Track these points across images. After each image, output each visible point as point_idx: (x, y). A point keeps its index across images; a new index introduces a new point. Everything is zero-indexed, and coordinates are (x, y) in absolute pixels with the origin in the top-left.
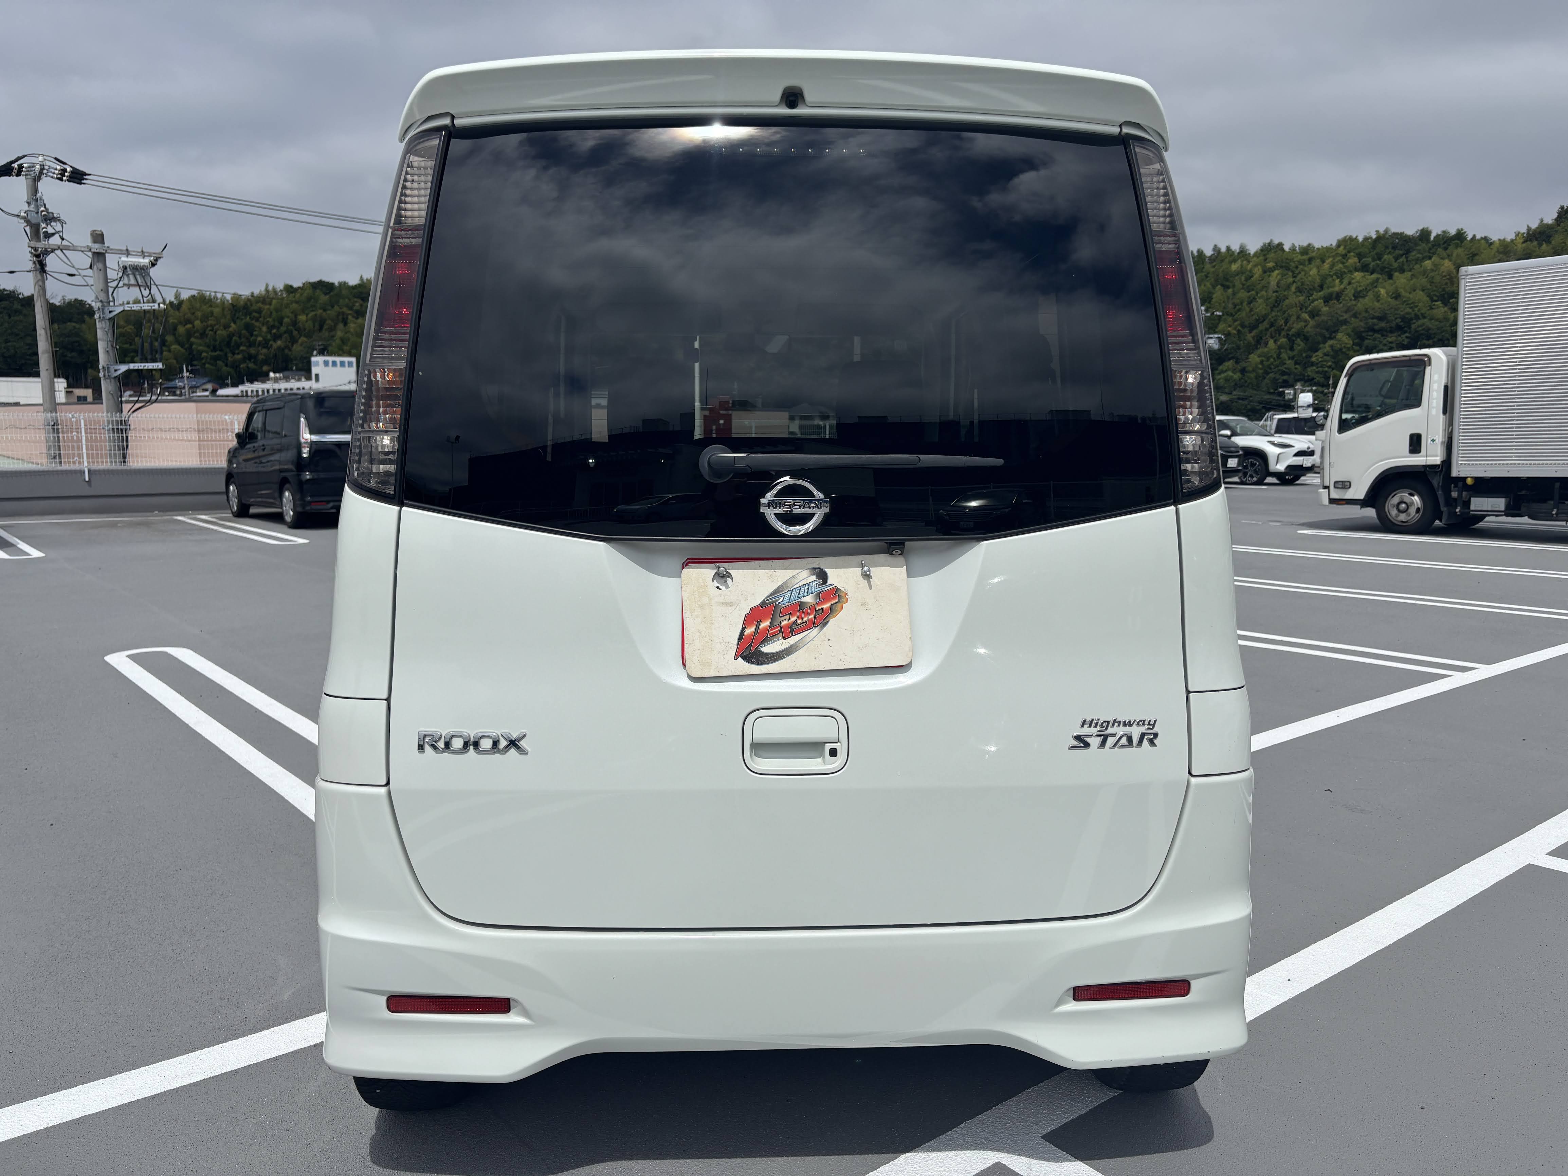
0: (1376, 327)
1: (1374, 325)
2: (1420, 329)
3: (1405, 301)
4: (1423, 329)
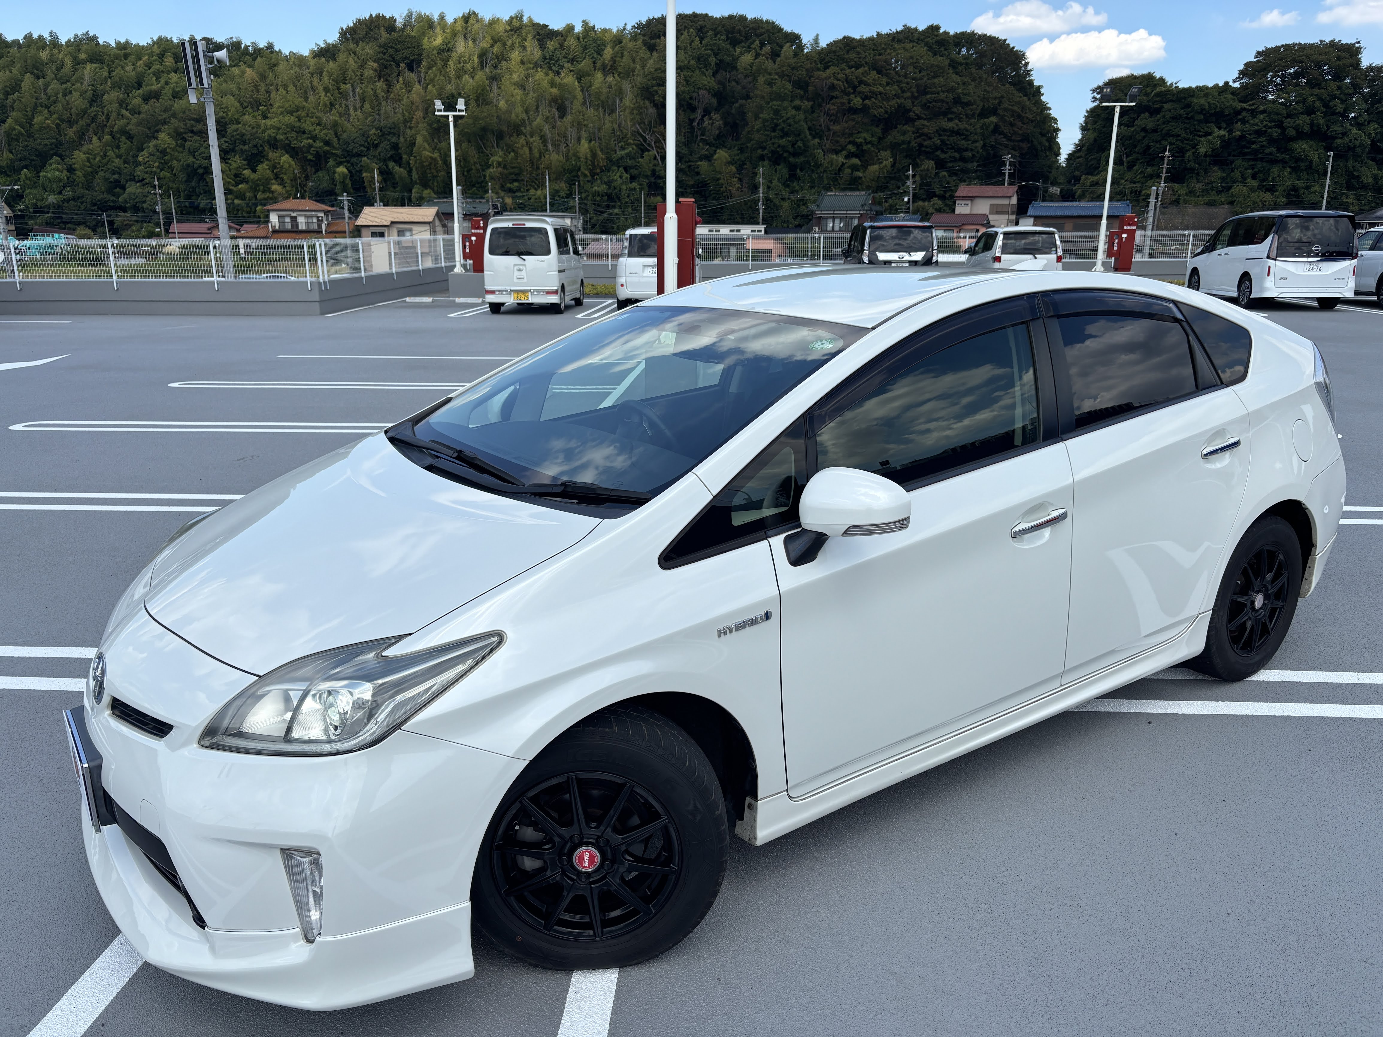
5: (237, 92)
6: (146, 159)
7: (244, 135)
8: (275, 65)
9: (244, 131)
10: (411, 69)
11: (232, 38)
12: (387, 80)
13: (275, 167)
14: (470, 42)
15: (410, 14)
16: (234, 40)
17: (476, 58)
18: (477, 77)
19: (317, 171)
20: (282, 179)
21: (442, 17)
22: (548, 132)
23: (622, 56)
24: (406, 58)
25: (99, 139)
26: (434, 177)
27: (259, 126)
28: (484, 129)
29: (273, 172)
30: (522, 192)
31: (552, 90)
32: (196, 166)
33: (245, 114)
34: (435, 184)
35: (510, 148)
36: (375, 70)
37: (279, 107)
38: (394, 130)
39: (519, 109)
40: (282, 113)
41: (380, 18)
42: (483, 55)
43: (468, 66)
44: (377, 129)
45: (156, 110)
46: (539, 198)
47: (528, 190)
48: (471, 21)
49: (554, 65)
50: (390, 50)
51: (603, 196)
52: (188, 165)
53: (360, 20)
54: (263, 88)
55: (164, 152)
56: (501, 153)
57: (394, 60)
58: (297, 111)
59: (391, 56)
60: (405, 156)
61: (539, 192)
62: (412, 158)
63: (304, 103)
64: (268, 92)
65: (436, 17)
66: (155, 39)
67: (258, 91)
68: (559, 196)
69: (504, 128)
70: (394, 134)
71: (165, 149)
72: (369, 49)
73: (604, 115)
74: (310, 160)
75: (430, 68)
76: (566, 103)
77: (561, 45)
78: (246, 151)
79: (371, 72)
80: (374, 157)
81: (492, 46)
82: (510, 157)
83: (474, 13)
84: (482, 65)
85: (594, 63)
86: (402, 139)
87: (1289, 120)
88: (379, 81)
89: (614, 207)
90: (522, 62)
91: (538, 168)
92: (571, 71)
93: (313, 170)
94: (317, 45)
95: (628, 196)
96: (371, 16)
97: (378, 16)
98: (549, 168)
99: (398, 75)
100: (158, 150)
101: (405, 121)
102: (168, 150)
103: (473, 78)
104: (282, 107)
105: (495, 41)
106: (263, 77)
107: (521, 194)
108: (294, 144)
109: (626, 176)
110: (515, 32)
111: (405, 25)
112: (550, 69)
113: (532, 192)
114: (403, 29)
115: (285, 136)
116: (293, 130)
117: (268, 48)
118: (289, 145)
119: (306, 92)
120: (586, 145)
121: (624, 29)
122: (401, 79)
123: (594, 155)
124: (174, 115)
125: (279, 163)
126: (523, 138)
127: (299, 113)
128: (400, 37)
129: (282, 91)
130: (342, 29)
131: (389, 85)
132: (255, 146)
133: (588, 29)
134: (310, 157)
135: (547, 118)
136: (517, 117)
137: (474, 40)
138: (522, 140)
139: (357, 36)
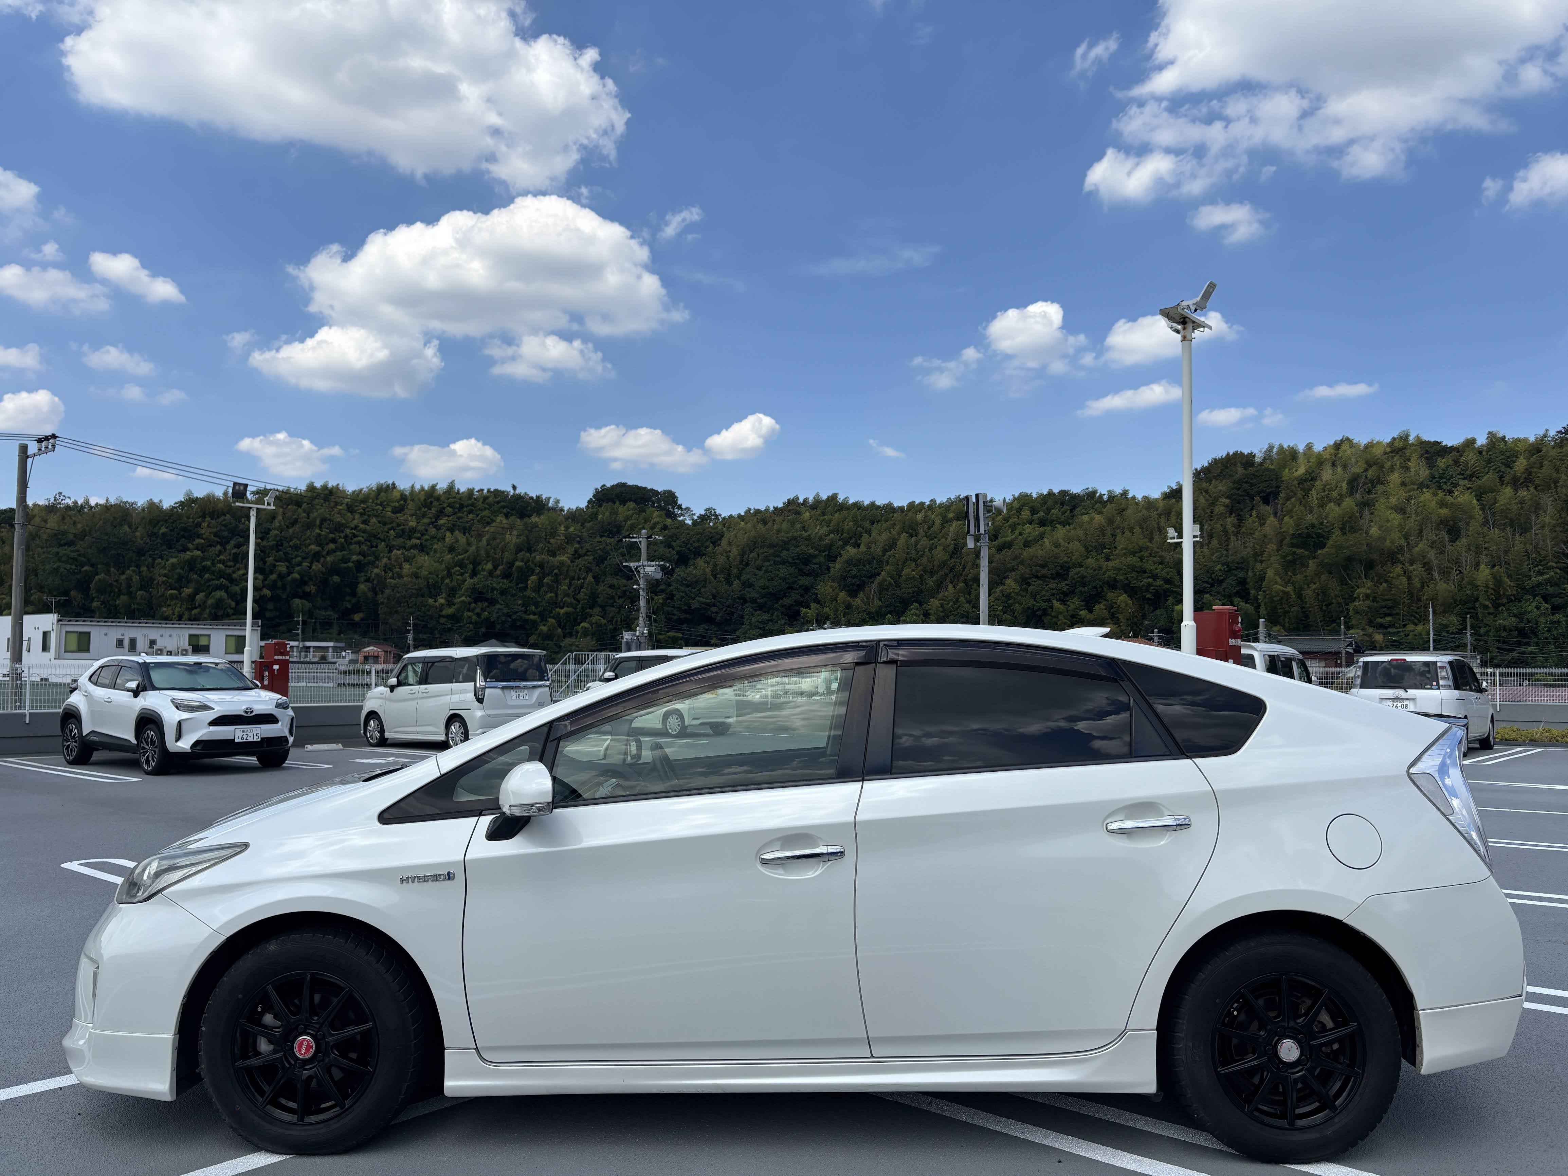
0: (1039, 574)
1: (1037, 571)
2: (1076, 576)
3: (1064, 550)
4: (1079, 577)
5: (1084, 538)
7: (1085, 577)
8: (1124, 510)
9: (1085, 574)
10: (1266, 501)
11: (1088, 489)
12: (1239, 515)
13: (1112, 607)
14: (1339, 469)
15: (1271, 447)
16: (1090, 490)
17: (1344, 485)
18: (1344, 504)
19: (1155, 609)
20: (1118, 619)
21: (1309, 447)
22: (1433, 558)
23: (1541, 466)
24: (1262, 491)
25: (954, 587)
26: (1286, 612)
27: (1100, 568)
28: (1350, 559)
29: (1109, 612)
30: (1397, 628)
31: (1440, 510)
32: (1035, 608)
33: (1088, 558)
34: (1287, 620)
35: (1382, 578)
36: (1227, 506)
37: (1123, 549)
38: (1243, 565)
39: (1396, 535)
40: (1125, 554)
41: (1238, 455)
42: (1353, 483)
43: (1335, 494)
44: (1223, 564)
45: (1007, 559)
46: (1420, 634)
47: (1405, 626)
48: (1343, 448)
49: (1446, 483)
50: (1245, 485)
51: (1511, 631)
52: (1028, 608)
53: (1216, 459)
54: (1109, 532)
56: (1369, 584)
57: (1248, 495)
58: (1141, 551)
59: (1245, 491)
60: (1252, 592)
61: (1420, 628)
62: (1260, 593)
63: (1148, 544)
64: (1114, 536)
65: (1301, 448)
66: (1016, 495)
67: (1104, 535)
68: (1448, 632)
69: (1376, 557)
70: (1242, 569)
71: (1010, 594)
72: (1222, 486)
73: (1514, 535)
74: (1148, 598)
75: (1288, 499)
76: (1460, 524)
77: (1456, 462)
78: (1085, 592)
79: (1222, 508)
80: (1218, 593)
81: (1366, 470)
82: (1381, 588)
83: (1348, 439)
84: (1352, 491)
85: (1501, 477)
86: (1250, 574)
88: (1230, 517)
89: (1528, 644)
90: (1403, 484)
91: (1419, 600)
92: (1468, 488)
93: (1152, 608)
94: (1169, 487)
95: (1549, 631)
96: (1228, 455)
97: (1236, 454)
98: (1434, 599)
99: (1252, 509)
101: (1256, 555)
103: (1339, 505)
104: (1125, 549)
105: (1369, 464)
106: (1110, 522)
107: (1395, 630)
108: (1134, 583)
109: (1544, 605)
110: (1397, 453)
111: (1264, 459)
112: (1440, 488)
113: (1411, 627)
114: (1261, 464)
115: (1125, 576)
116: (1133, 570)
117: (1122, 495)
118: (1128, 585)
119: (1151, 533)
120: (1487, 571)
121: (1545, 436)
122: (1254, 513)
123: (1498, 582)
124: (1022, 563)
125: (1116, 603)
126: (1401, 566)
127: (1142, 553)
128: (1257, 471)
129: (1128, 533)
130: (1196, 470)
131: (1241, 519)
132: (1095, 587)
133: (1495, 440)
134: (1148, 596)
135: (1434, 542)
136: (1392, 542)
137: (1345, 467)
138: (1398, 569)
139: (1211, 475)
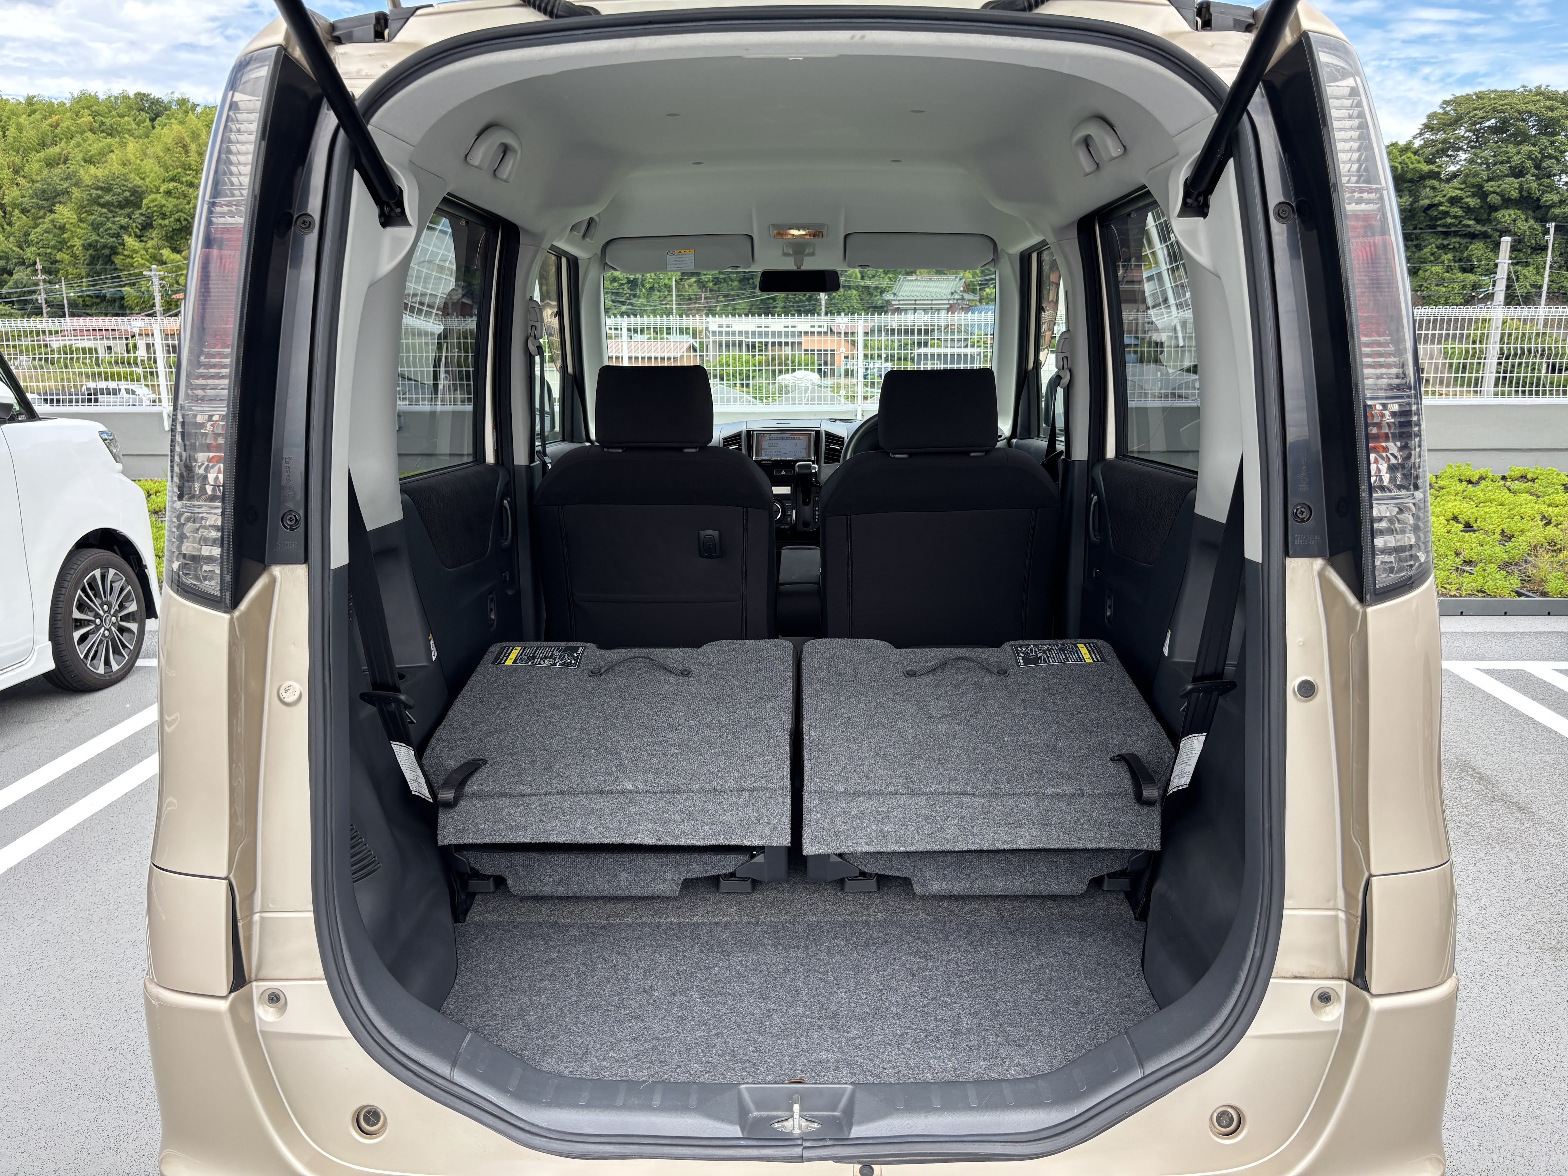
6: (40, 238)
55: (62, 228)
87: (1491, 183)
100: (55, 226)
102: (67, 226)
